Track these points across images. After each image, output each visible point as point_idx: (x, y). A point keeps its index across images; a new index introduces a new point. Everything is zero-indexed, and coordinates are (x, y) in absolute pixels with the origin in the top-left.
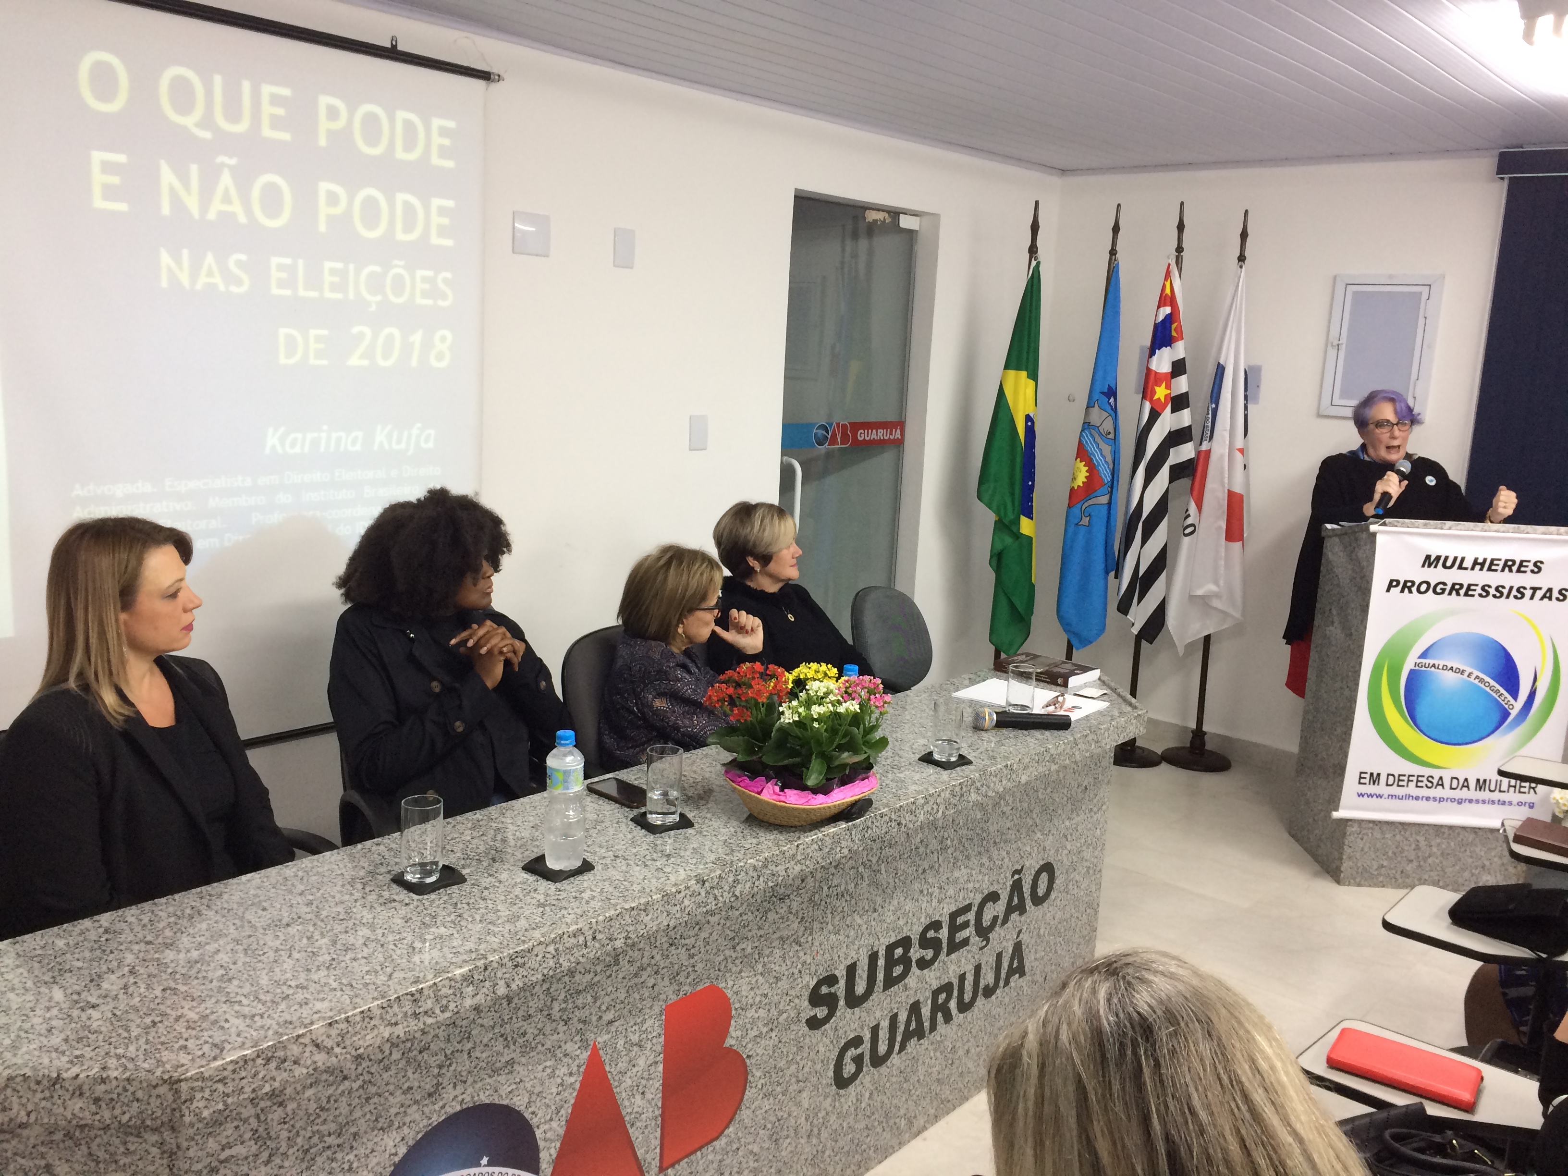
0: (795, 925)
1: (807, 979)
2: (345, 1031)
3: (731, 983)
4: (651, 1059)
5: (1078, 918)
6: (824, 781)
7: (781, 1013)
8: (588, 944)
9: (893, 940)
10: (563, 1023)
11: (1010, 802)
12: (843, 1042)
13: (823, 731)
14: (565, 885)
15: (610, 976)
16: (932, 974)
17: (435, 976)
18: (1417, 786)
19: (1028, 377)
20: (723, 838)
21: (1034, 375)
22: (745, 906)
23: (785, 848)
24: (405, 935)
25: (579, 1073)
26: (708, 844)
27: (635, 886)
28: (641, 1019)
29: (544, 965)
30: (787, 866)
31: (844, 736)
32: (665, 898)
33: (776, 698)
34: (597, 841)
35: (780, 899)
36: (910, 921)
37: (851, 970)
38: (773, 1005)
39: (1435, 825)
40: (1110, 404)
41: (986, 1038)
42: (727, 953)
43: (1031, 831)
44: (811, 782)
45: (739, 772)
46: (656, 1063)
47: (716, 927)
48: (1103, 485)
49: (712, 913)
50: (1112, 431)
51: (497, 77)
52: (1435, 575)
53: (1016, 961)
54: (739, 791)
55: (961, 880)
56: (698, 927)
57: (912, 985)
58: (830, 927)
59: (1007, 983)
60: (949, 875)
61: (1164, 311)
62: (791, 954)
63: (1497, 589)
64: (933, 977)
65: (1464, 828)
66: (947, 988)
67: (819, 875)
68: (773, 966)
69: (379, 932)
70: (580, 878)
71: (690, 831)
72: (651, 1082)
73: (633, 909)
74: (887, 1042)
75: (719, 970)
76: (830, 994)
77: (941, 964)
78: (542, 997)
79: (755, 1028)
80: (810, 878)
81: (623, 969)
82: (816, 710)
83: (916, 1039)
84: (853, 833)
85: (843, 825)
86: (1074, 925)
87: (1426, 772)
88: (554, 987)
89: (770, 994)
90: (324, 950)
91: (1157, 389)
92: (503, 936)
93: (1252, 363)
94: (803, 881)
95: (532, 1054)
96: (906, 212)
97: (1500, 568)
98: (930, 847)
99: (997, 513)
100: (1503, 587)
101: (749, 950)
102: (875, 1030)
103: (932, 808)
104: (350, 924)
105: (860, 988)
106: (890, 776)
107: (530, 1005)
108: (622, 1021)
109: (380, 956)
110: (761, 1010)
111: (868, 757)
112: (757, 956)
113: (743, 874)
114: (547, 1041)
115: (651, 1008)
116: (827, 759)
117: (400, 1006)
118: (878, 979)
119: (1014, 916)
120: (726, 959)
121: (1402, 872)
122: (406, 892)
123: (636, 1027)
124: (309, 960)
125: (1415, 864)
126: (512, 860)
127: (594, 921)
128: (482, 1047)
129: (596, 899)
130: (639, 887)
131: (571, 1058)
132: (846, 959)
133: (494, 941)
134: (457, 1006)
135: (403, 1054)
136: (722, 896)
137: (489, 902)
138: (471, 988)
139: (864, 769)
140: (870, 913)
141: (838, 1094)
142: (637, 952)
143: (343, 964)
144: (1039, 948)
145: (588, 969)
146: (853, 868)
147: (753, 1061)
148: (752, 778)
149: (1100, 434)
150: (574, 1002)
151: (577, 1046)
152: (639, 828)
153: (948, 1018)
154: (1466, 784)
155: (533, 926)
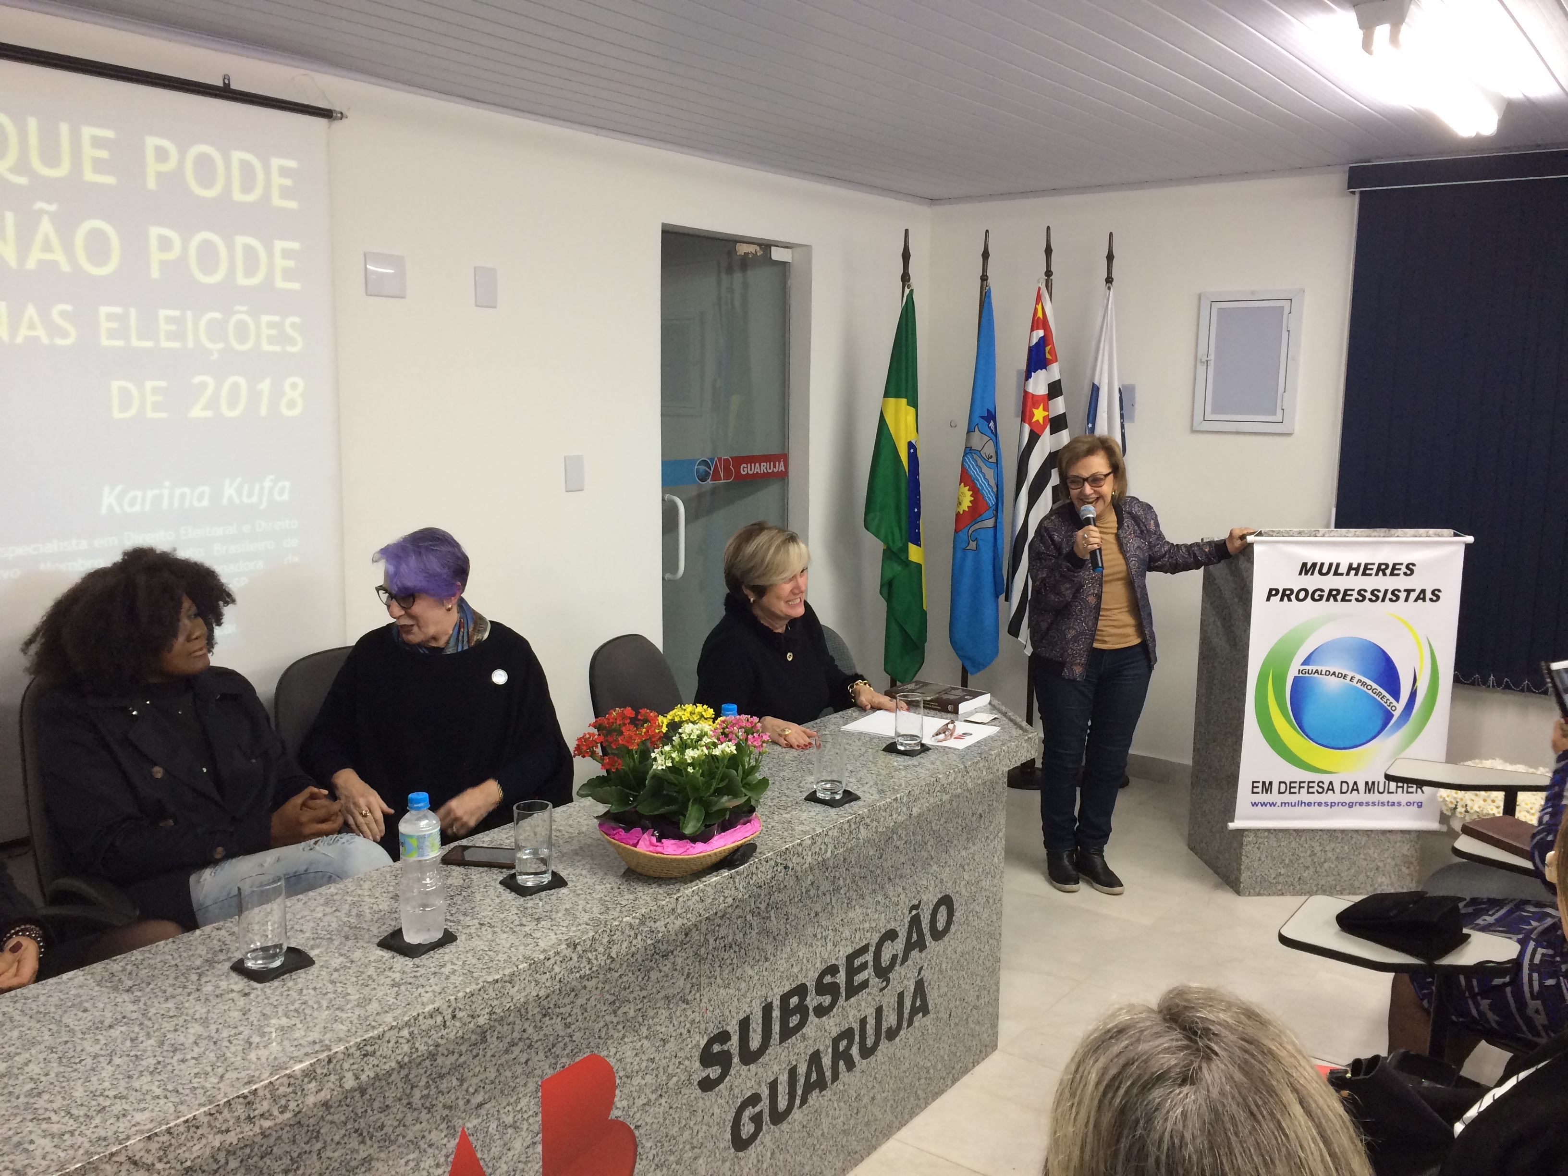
0: (681, 982)
1: (697, 1038)
2: (168, 1143)
3: (613, 1051)
4: (529, 1141)
5: (980, 949)
6: (703, 828)
7: (670, 1077)
8: (448, 1023)
9: (787, 989)
10: (426, 1111)
11: (903, 836)
12: (739, 1101)
13: (698, 776)
14: (424, 959)
15: (478, 1055)
16: (832, 1021)
17: (271, 1074)
18: (1308, 793)
19: (908, 404)
20: (599, 896)
21: (913, 403)
22: (624, 967)
23: (664, 903)
24: (241, 1029)
25: (447, 1164)
26: (582, 903)
27: (500, 955)
28: (515, 1098)
29: (398, 1052)
30: (667, 921)
31: (722, 780)
32: (533, 966)
33: (649, 744)
34: (462, 908)
35: (663, 956)
36: (804, 968)
37: (744, 1024)
38: (661, 1070)
39: (1328, 830)
40: (990, 428)
41: (892, 1082)
42: (608, 1018)
43: (927, 864)
44: (688, 830)
45: (613, 824)
46: (534, 1143)
47: (595, 992)
48: (988, 508)
49: (589, 978)
50: (994, 454)
51: (339, 115)
52: (1313, 582)
53: (918, 1000)
54: (615, 844)
55: (857, 921)
56: (573, 994)
57: (810, 1035)
58: (719, 981)
59: (910, 1023)
60: (844, 916)
61: (1037, 334)
62: (678, 1014)
63: (1372, 593)
64: (832, 1025)
65: (1356, 831)
66: (848, 1034)
67: (703, 928)
68: (659, 1028)
69: (213, 1027)
70: (441, 951)
71: (564, 890)
72: (529, 1165)
73: (497, 981)
74: (787, 1097)
75: (599, 1037)
76: (723, 1051)
77: (840, 1010)
78: (400, 1085)
79: (643, 1096)
80: (694, 930)
81: (492, 1046)
82: (690, 754)
83: (817, 1090)
84: (737, 880)
85: (726, 873)
86: (976, 957)
87: (1316, 777)
88: (414, 1072)
89: (657, 1059)
90: (149, 1053)
91: (1035, 411)
92: (351, 1022)
93: (1128, 382)
94: (686, 935)
95: (391, 1149)
96: (777, 244)
97: (1374, 572)
98: (822, 889)
99: (885, 540)
100: (1379, 591)
101: (632, 1013)
102: (773, 1086)
103: (820, 849)
104: (181, 1021)
105: (755, 1043)
106: (776, 817)
107: (387, 1094)
108: (493, 1103)
109: (212, 1055)
110: (647, 1077)
111: (749, 800)
112: (641, 1019)
113: (618, 933)
114: (408, 1132)
115: (525, 1085)
116: (705, 804)
117: (231, 1110)
118: (773, 1032)
119: (915, 953)
120: (606, 1025)
121: (1300, 878)
122: (246, 980)
123: (510, 1108)
124: (131, 1065)
125: (1312, 870)
126: (367, 936)
127: (452, 998)
128: (333, 1146)
129: (457, 973)
130: (505, 957)
131: (437, 1148)
132: (738, 1013)
133: (341, 1029)
134: (298, 1105)
135: (242, 1161)
136: (596, 959)
137: (338, 985)
138: (313, 1084)
139: (745, 813)
140: (760, 963)
141: (737, 1157)
142: (506, 1027)
143: (170, 1068)
144: (942, 984)
145: (451, 1049)
146: (740, 917)
147: (642, 1131)
148: (627, 830)
149: (981, 457)
150: (437, 1087)
151: (443, 1135)
152: (509, 891)
153: (851, 1065)
154: (1355, 788)
155: (386, 1008)
